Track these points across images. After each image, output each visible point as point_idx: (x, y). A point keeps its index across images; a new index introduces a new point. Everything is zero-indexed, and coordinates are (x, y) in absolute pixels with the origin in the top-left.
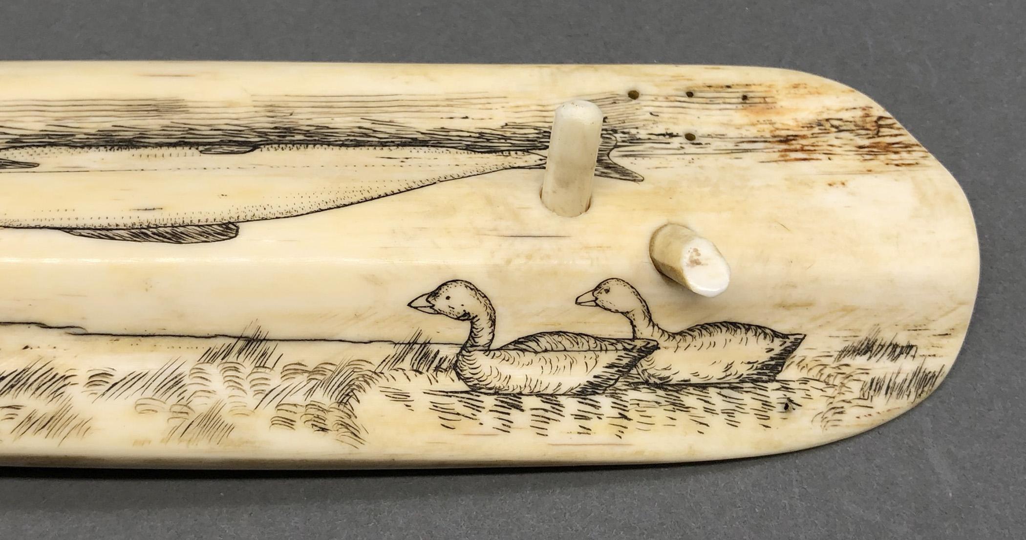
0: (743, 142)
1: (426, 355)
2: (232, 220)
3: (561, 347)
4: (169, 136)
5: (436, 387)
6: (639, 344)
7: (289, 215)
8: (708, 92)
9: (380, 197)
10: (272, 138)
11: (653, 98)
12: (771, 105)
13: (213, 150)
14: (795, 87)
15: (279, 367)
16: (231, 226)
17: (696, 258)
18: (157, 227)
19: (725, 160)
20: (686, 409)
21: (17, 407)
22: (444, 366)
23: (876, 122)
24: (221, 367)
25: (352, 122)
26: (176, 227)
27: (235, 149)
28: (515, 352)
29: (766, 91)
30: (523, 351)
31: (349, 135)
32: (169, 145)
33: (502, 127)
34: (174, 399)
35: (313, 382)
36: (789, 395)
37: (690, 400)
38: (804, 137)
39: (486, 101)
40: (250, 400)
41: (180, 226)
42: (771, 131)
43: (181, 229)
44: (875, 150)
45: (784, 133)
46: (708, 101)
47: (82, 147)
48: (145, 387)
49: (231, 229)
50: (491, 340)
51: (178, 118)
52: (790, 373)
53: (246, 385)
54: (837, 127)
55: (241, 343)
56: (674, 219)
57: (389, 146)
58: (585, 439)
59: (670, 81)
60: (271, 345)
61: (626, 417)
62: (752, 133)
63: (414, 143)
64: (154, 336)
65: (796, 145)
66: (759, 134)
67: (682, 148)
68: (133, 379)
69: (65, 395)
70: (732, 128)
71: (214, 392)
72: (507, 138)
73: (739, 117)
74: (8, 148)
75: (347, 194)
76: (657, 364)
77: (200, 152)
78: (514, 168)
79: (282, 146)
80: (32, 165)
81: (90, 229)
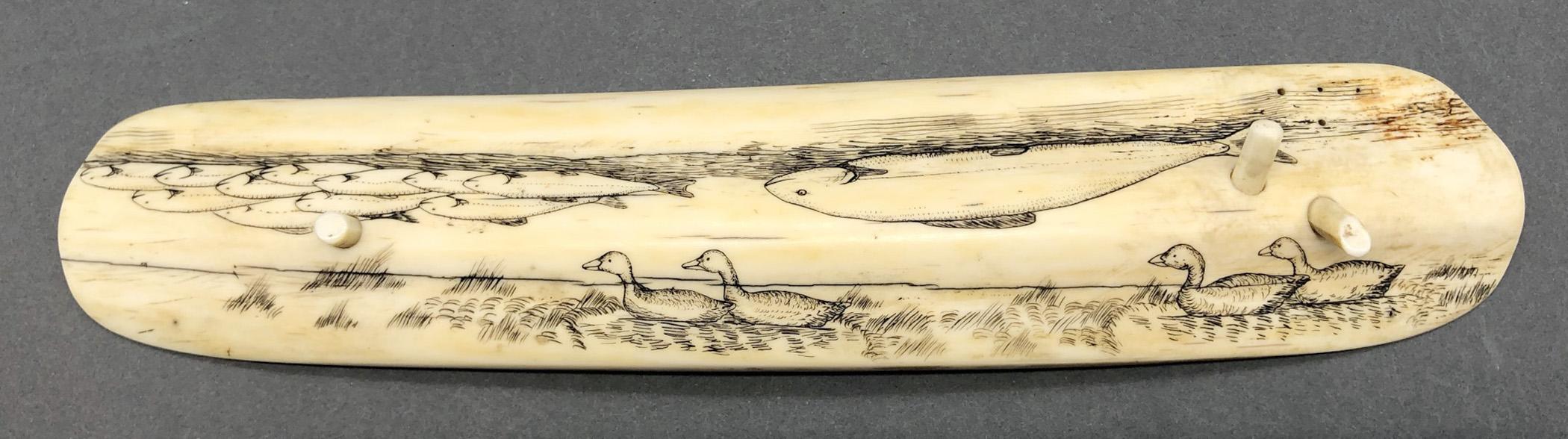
0: (1358, 125)
1: (1158, 293)
2: (1030, 210)
3: (1246, 283)
4: (967, 143)
5: (1165, 314)
6: (1297, 278)
7: (1067, 204)
8: (1333, 87)
9: (1124, 187)
10: (1036, 140)
11: (1294, 94)
12: (1376, 95)
13: (999, 153)
14: (1392, 80)
15: (1063, 306)
16: (1030, 214)
17: (1349, 231)
18: (982, 218)
19: (1348, 141)
20: (1325, 319)
21: (898, 338)
22: (1170, 300)
23: (1449, 103)
24: (1026, 307)
25: (1088, 125)
26: (994, 217)
27: (1013, 150)
28: (1216, 288)
29: (1373, 85)
30: (1222, 287)
31: (1088, 135)
32: (968, 150)
33: (1193, 122)
34: (998, 329)
35: (1086, 314)
36: (1393, 306)
37: (1329, 313)
38: (1399, 118)
39: (1180, 102)
40: (1046, 327)
41: (997, 216)
42: (1377, 115)
43: (998, 218)
44: (1449, 126)
45: (1386, 116)
46: (1332, 94)
47: (911, 155)
48: (980, 321)
49: (1030, 217)
50: (1201, 281)
51: (970, 129)
52: (1393, 291)
54: (1421, 109)
55: (1038, 291)
56: (1322, 193)
58: (1262, 342)
59: (1306, 79)
60: (1058, 292)
61: (1287, 327)
62: (1363, 117)
63: (1134, 138)
64: (982, 288)
65: (1394, 125)
66: (1368, 118)
67: (1318, 132)
68: (971, 317)
69: (928, 328)
70: (1350, 115)
71: (1023, 323)
72: (1198, 131)
73: (1354, 105)
74: (861, 159)
75: (1101, 186)
76: (1308, 291)
77: (991, 154)
78: (1207, 156)
79: (1045, 146)
80: (883, 172)
81: (939, 221)
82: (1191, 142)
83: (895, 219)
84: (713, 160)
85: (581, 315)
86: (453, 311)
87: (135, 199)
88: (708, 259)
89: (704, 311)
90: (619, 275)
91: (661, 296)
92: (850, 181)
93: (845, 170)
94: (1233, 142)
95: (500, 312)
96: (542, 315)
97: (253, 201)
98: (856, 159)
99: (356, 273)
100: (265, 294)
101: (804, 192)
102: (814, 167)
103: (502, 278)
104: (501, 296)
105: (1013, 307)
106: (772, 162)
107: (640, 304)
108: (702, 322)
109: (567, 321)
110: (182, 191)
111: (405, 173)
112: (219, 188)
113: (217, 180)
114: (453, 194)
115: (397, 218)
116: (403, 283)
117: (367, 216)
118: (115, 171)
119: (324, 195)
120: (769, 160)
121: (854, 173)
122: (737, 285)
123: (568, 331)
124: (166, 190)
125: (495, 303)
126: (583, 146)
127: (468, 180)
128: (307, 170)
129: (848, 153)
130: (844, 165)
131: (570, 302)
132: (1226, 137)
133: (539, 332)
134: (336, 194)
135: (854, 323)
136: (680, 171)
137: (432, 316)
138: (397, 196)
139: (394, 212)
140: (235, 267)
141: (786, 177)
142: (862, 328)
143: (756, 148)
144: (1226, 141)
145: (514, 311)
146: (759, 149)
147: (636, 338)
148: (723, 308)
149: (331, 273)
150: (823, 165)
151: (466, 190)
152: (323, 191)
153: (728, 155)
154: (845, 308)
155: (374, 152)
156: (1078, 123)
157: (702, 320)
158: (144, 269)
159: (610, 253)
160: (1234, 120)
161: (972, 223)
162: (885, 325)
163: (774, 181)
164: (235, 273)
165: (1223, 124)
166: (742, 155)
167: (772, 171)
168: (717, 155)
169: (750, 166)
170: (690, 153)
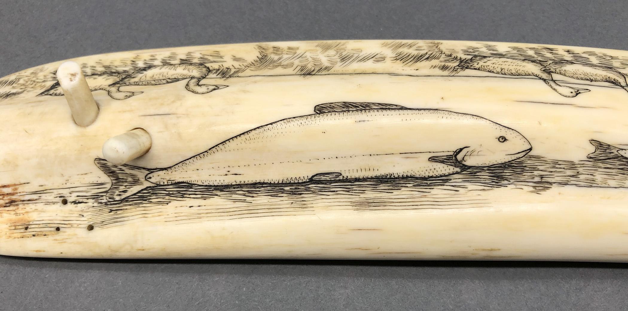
0: (36, 200)
1: (223, 74)
2: (318, 115)
3: (156, 81)
4: (359, 186)
5: (220, 64)
6: (118, 85)
7: (288, 120)
8: (47, 231)
9: (240, 135)
10: (303, 187)
11: (80, 226)
12: (13, 225)
13: (334, 176)
16: (318, 112)
18: (357, 110)
19: (49, 185)
20: (105, 67)
21: (417, 50)
22: (215, 71)
24: (323, 65)
25: (257, 200)
26: (347, 111)
27: (323, 178)
28: (179, 78)
29: (13, 234)
31: (259, 191)
33: (170, 202)
34: (344, 54)
35: (279, 62)
37: (100, 69)
39: (178, 219)
40: (308, 55)
41: (345, 111)
42: (18, 209)
43: (344, 109)
45: (11, 208)
46: (49, 225)
48: (357, 57)
49: (318, 110)
50: (190, 80)
51: (356, 198)
53: (310, 59)
55: (313, 73)
56: (81, 129)
57: (236, 185)
59: (67, 239)
60: (298, 73)
61: (133, 61)
62: (30, 207)
64: (355, 74)
65: (7, 199)
66: (26, 205)
67: (70, 193)
68: (364, 59)
69: (395, 53)
70: (40, 209)
71: (325, 57)
72: (168, 195)
73: (34, 217)
74: (450, 175)
75: (258, 136)
76: (111, 80)
77: (341, 175)
78: (166, 169)
79: (296, 181)
80: (433, 159)
81: (392, 109)
82: (176, 183)
83: (427, 111)
84: (572, 179)
88: (571, 93)
89: (564, 68)
91: (598, 78)
92: (461, 150)
93: (464, 163)
94: (142, 184)
98: (453, 174)
101: (501, 139)
102: (489, 167)
105: (331, 65)
106: (525, 174)
120: (526, 176)
121: (456, 159)
129: (460, 180)
130: (464, 168)
132: (145, 189)
135: (451, 58)
136: (600, 170)
141: (514, 157)
142: (445, 55)
143: (537, 188)
144: (146, 184)
146: (534, 187)
147: (608, 58)
148: (550, 69)
150: (481, 168)
153: (560, 183)
154: (458, 66)
156: (266, 201)
157: (564, 64)
160: (136, 204)
161: (365, 107)
162: (427, 56)
163: (524, 153)
165: (146, 200)
166: (548, 182)
167: (524, 165)
168: (569, 183)
169: (541, 170)
170: (591, 186)
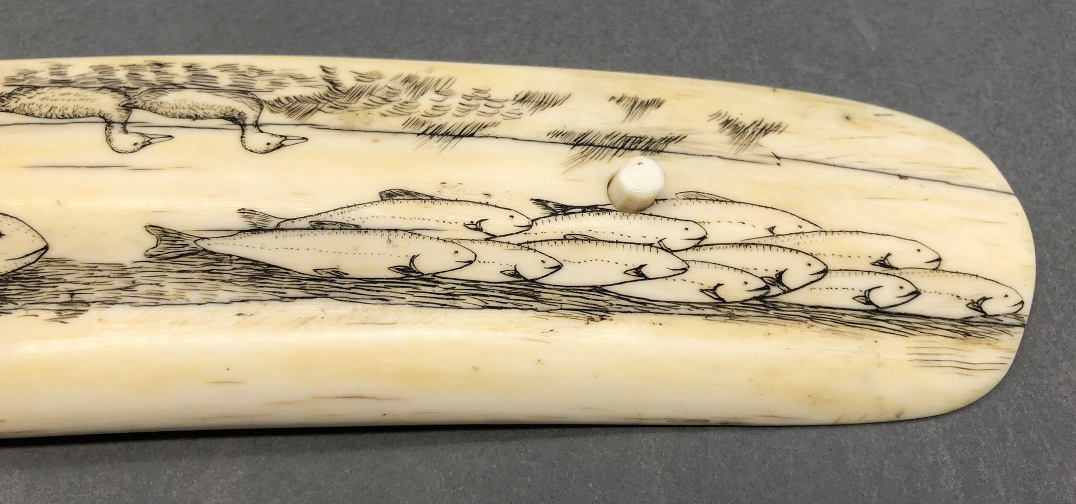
84: (124, 293)
85: (320, 97)
86: (485, 105)
87: (936, 257)
88: (135, 144)
89: (162, 99)
90: (261, 131)
91: (212, 113)
95: (426, 102)
96: (371, 98)
97: (769, 241)
99: (613, 148)
100: (735, 135)
103: (419, 134)
104: (423, 119)
106: (42, 290)
107: (240, 105)
108: (167, 89)
109: (339, 91)
110: (873, 264)
111: (559, 279)
112: (822, 267)
113: (828, 281)
114: (487, 239)
115: (562, 206)
116: (550, 136)
117: (602, 210)
118: (976, 305)
119: (668, 244)
120: (44, 293)
122: (109, 123)
123: (340, 82)
124: (897, 269)
125: (431, 112)
126: (311, 319)
127: (470, 262)
128: (702, 291)
131: (332, 110)
133: (376, 82)
134: (651, 245)
136: (170, 275)
137: (514, 102)
138: (565, 238)
139: (565, 214)
140: (779, 164)
141: (20, 263)
143: (63, 313)
145: (408, 103)
146: (59, 312)
147: (254, 74)
148: (136, 102)
149: (647, 149)
151: (470, 245)
152: (671, 251)
153: (103, 302)
155: (612, 317)
157: (167, 90)
158: (903, 173)
159: (266, 152)
164: (778, 158)
166: (82, 302)
167: (40, 275)
168: (119, 301)
169: (71, 282)
170: (157, 305)
